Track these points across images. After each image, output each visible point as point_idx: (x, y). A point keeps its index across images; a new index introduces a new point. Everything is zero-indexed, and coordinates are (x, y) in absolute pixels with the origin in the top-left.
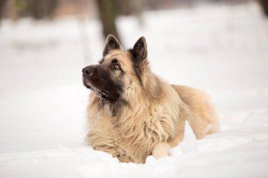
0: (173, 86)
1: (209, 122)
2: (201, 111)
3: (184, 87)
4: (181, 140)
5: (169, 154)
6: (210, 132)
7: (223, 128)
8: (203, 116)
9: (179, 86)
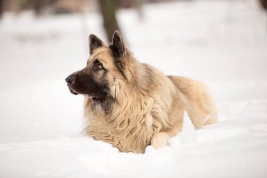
0: (170, 77)
1: (207, 112)
2: (199, 101)
3: (181, 78)
4: (180, 130)
5: (168, 145)
6: (208, 123)
7: (221, 118)
8: (200, 106)
9: (176, 77)
